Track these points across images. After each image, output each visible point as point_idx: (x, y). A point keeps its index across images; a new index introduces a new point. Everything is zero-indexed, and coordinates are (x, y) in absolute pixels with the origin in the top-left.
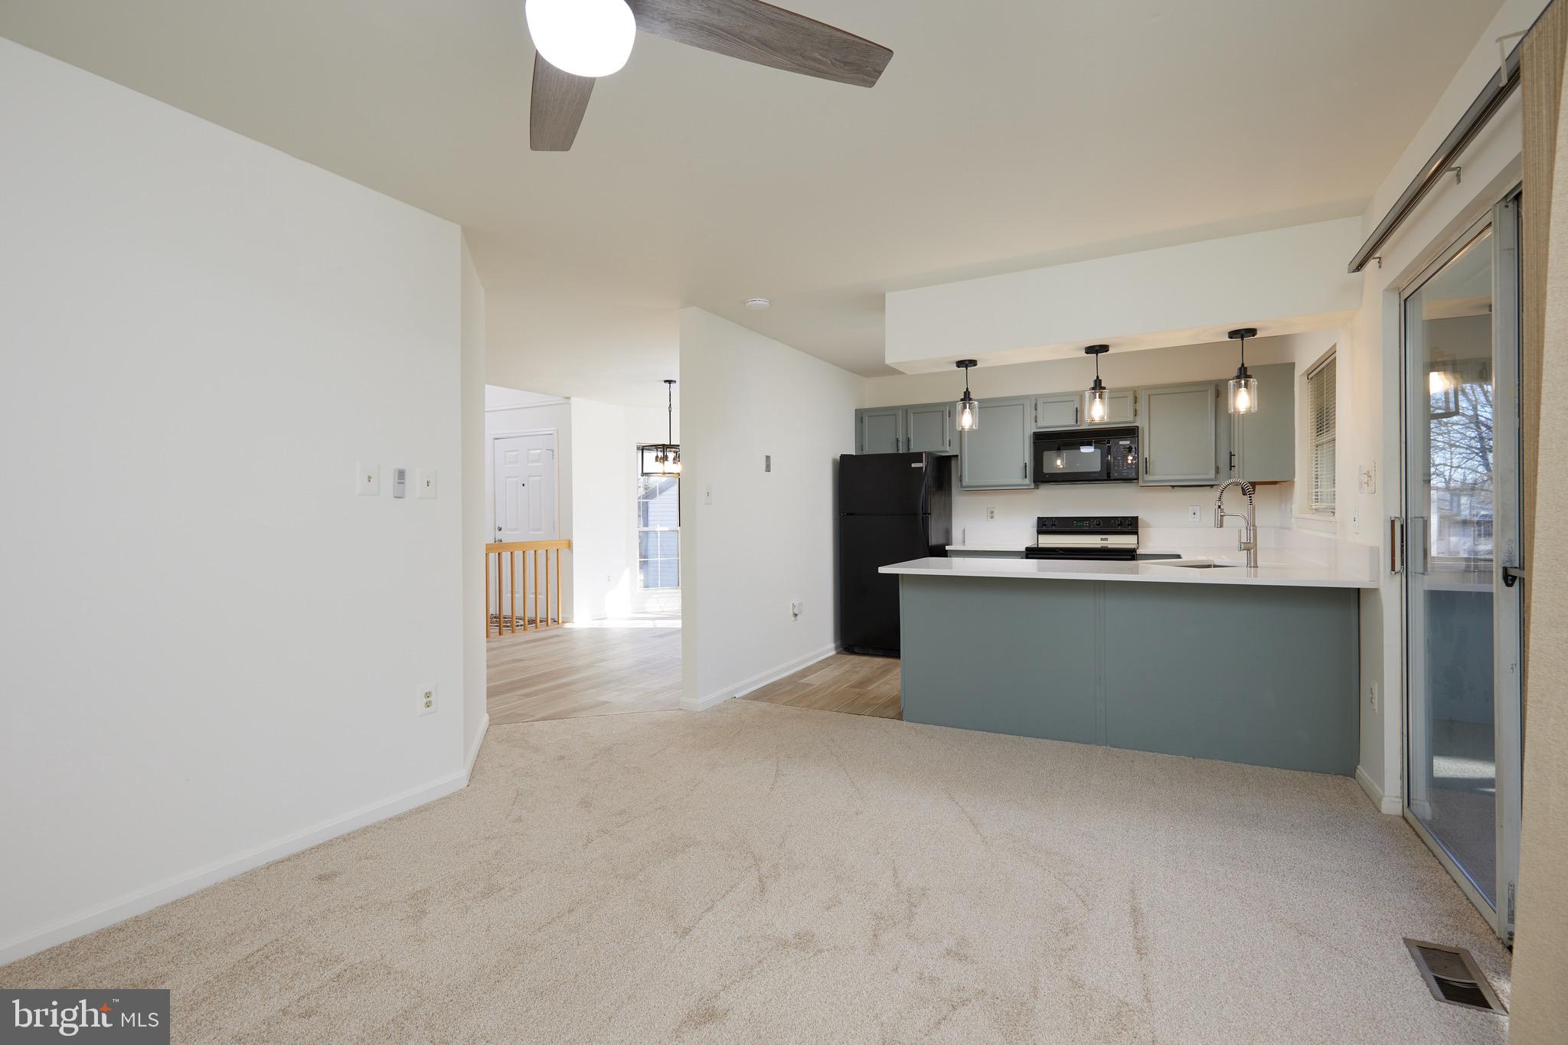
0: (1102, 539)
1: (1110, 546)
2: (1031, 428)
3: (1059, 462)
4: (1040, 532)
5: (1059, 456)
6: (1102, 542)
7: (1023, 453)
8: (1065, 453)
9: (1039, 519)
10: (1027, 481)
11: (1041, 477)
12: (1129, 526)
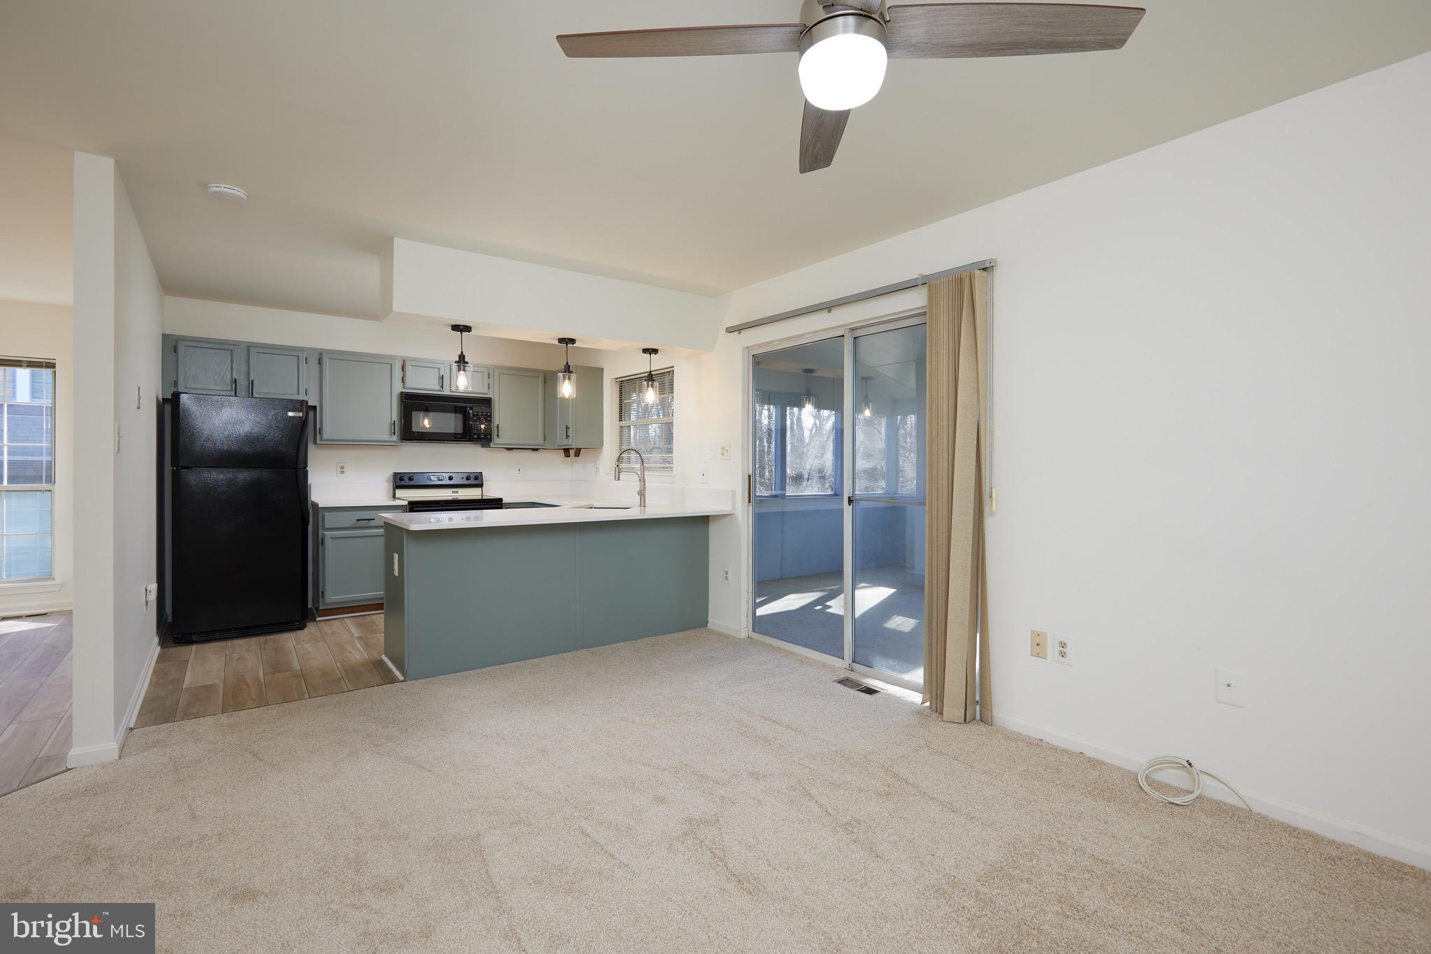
0: (453, 492)
1: (460, 498)
2: (398, 388)
3: (426, 423)
4: (397, 487)
5: (427, 416)
6: (454, 494)
7: (390, 412)
8: (431, 414)
9: (395, 474)
10: (395, 438)
11: (408, 434)
12: (476, 481)
